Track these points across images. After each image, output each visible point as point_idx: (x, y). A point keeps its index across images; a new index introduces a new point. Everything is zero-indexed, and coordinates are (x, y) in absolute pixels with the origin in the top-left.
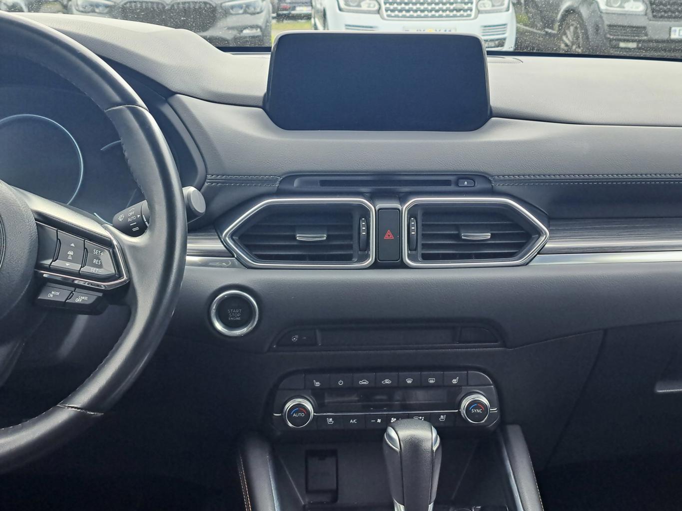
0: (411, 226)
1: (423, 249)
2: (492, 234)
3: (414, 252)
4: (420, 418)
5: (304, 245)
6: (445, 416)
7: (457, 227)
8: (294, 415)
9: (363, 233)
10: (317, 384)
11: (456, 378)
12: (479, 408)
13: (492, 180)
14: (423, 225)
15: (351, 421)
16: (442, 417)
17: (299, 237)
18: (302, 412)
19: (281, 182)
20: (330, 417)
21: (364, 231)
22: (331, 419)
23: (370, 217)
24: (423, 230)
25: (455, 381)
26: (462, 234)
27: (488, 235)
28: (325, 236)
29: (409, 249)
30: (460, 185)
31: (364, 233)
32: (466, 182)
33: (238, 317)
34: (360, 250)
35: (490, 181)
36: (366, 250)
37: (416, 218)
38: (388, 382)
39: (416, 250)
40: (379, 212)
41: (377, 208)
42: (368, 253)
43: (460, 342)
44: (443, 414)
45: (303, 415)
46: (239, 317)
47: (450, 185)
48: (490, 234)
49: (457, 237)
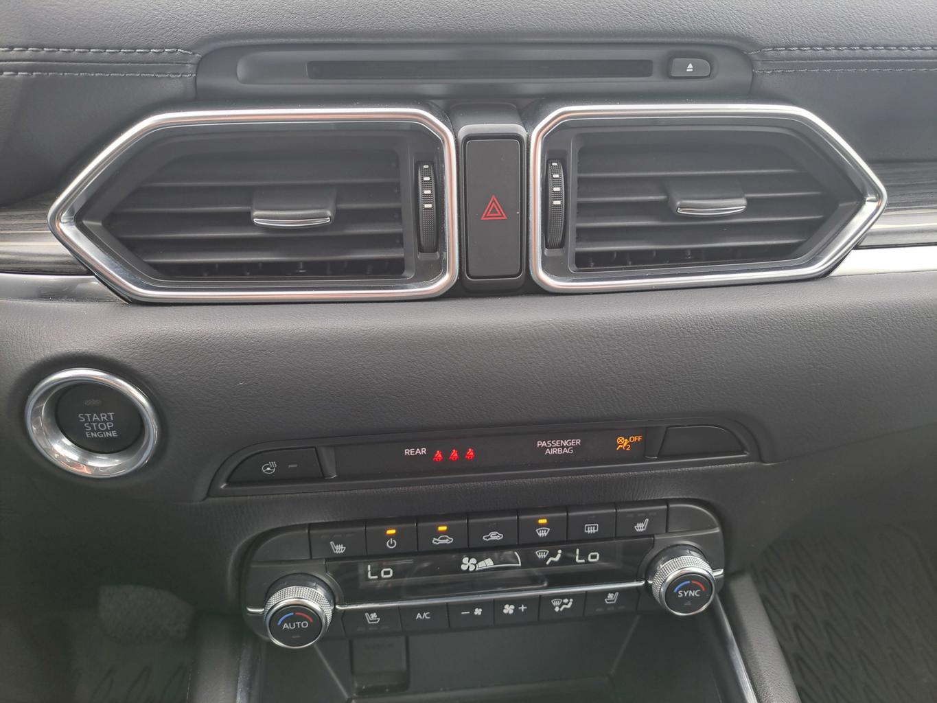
0: (550, 183)
1: (578, 239)
2: (749, 200)
3: (557, 252)
4: (566, 601)
5: (275, 239)
6: (617, 593)
7: (662, 184)
8: (286, 626)
9: (427, 206)
10: (339, 549)
11: (643, 521)
12: (693, 588)
13: (756, 57)
14: (580, 180)
15: (419, 616)
16: (610, 596)
17: (263, 217)
18: (301, 619)
19: (199, 65)
20: (370, 611)
21: (427, 199)
22: (374, 616)
23: (443, 162)
24: (580, 195)
25: (640, 527)
26: (678, 203)
27: (738, 205)
28: (329, 213)
29: (546, 244)
30: (674, 75)
31: (429, 206)
32: (690, 66)
33: (107, 430)
34: (421, 250)
35: (750, 63)
36: (435, 251)
37: (563, 162)
38: (495, 538)
39: (562, 245)
40: (467, 145)
41: (462, 133)
42: (441, 257)
43: (661, 457)
44: (613, 591)
45: (305, 625)
46: (112, 429)
47: (649, 74)
48: (743, 201)
49: (664, 209)
